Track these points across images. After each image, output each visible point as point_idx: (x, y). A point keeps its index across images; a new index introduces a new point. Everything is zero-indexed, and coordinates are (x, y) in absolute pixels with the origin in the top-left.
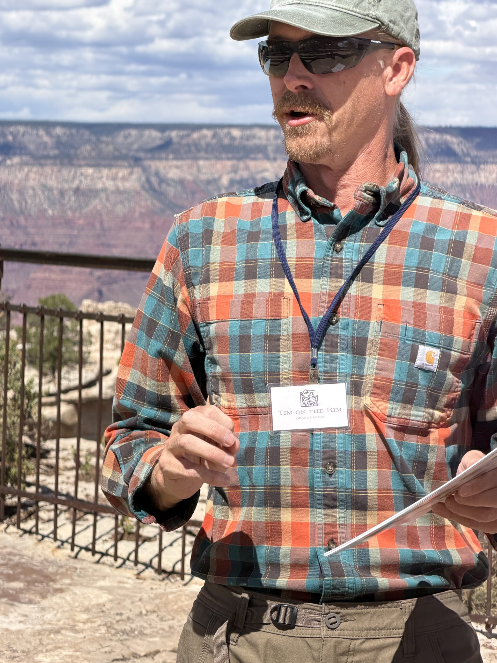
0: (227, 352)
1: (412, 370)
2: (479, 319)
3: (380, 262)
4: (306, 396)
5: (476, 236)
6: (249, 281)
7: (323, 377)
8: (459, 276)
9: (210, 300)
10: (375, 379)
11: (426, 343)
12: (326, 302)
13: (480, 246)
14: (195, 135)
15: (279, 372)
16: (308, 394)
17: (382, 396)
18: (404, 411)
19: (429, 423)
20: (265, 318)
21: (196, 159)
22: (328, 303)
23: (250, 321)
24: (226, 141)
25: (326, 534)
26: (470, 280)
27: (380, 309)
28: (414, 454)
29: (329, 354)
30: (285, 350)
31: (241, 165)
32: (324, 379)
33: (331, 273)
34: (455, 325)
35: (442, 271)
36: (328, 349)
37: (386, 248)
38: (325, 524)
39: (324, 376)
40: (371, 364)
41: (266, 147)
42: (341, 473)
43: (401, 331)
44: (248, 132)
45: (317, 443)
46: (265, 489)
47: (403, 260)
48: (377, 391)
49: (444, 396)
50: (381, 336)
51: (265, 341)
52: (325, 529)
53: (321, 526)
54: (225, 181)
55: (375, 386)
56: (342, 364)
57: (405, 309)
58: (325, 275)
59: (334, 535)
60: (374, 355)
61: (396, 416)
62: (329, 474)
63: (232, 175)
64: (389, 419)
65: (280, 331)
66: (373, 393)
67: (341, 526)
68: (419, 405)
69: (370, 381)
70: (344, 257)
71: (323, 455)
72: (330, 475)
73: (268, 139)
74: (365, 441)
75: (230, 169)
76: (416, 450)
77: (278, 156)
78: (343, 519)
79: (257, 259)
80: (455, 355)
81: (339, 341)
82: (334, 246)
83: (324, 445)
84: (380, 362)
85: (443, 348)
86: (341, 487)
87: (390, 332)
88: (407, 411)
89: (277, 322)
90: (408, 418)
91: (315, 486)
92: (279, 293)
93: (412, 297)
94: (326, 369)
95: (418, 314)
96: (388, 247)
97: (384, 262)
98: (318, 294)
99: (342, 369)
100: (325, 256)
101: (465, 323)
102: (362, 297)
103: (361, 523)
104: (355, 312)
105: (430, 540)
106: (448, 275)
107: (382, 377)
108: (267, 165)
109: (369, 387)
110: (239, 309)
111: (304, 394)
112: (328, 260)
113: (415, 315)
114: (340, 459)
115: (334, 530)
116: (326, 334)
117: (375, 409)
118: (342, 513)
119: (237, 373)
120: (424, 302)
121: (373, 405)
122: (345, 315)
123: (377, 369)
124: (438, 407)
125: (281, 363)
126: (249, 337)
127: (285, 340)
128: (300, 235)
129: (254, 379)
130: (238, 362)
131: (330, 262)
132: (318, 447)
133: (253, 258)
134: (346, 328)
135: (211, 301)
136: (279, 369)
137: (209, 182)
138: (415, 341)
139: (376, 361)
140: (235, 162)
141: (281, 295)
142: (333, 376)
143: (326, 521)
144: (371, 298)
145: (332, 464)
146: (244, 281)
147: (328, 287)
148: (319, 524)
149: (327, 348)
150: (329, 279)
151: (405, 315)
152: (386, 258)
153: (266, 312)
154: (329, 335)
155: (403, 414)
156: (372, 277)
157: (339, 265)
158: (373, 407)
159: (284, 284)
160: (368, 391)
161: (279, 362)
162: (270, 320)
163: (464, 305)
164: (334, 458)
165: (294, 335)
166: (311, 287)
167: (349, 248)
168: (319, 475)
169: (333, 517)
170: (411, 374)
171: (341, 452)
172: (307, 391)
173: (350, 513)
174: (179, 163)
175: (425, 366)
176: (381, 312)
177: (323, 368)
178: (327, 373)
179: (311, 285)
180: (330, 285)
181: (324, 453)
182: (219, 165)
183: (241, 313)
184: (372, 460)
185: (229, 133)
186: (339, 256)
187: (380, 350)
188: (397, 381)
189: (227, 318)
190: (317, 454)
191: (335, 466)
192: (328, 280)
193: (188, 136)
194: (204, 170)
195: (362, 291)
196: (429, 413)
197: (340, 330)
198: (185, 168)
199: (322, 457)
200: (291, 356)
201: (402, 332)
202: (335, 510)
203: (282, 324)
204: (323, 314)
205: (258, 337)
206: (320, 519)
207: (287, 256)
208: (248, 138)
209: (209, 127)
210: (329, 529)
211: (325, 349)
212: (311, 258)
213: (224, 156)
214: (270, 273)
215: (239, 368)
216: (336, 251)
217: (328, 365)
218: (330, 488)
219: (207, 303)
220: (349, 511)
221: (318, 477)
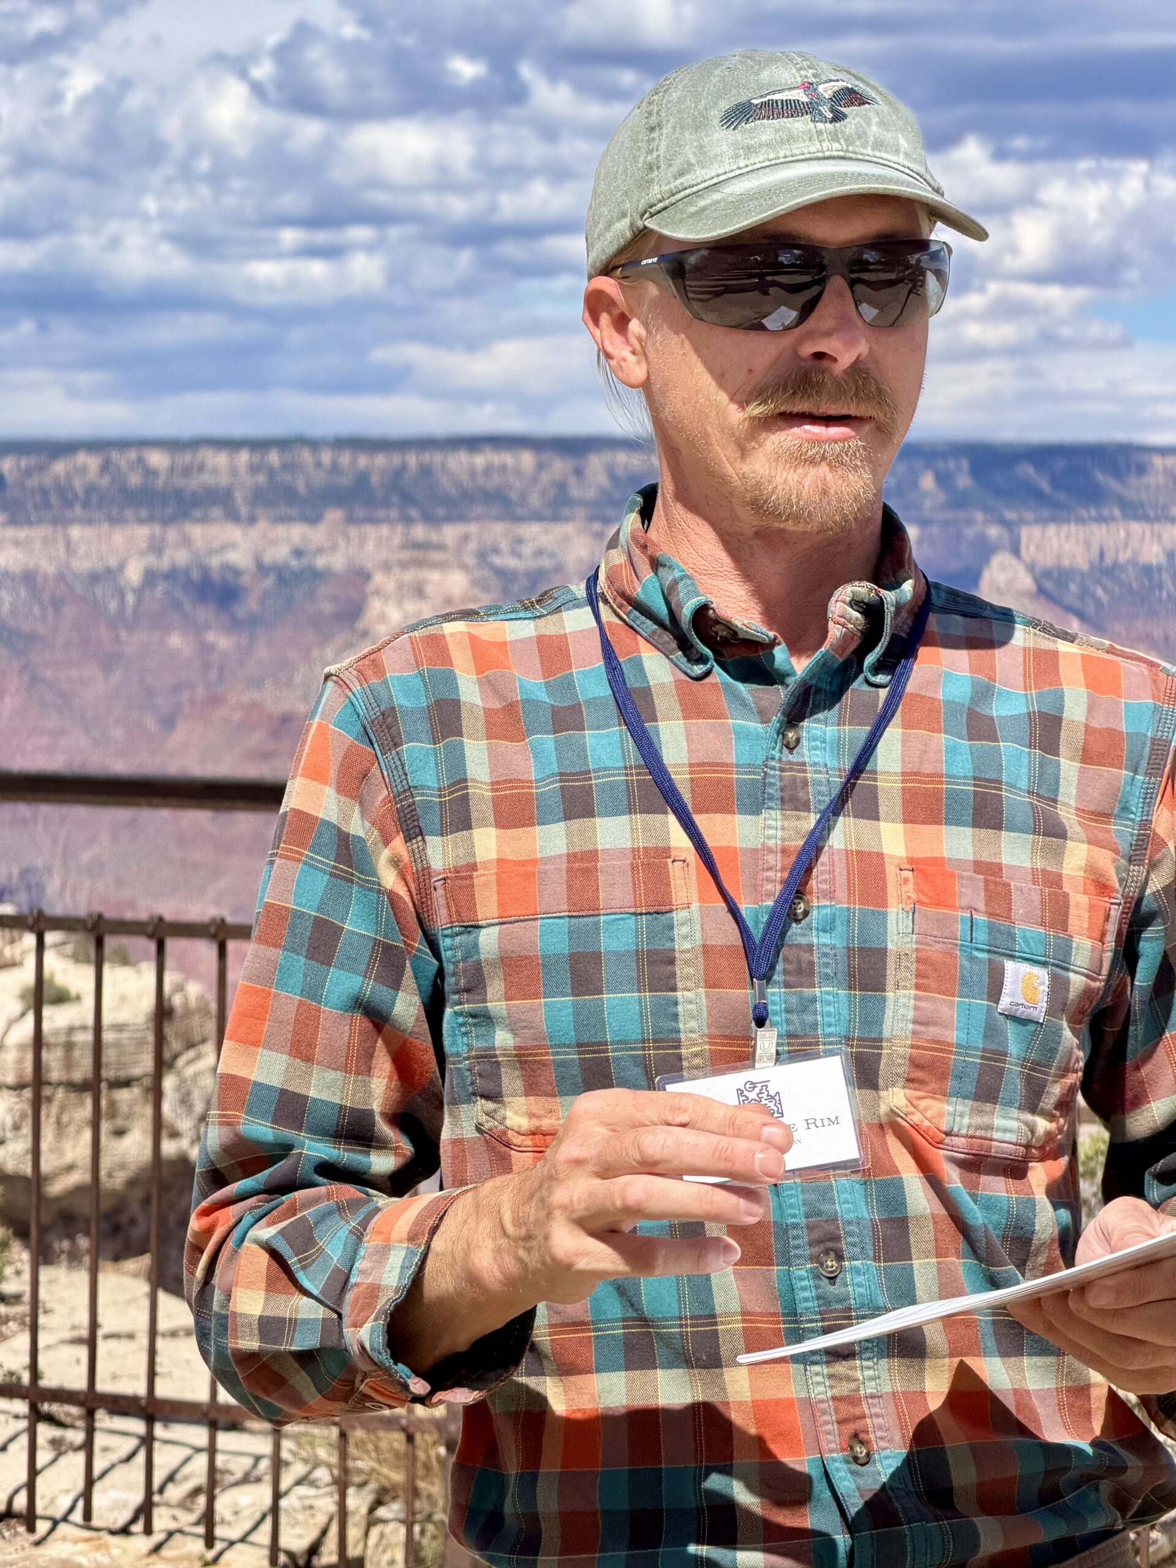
0: (536, 996)
1: (995, 1019)
2: (1115, 895)
3: (890, 770)
4: (752, 1095)
5: (1084, 700)
6: (576, 824)
7: (786, 1048)
8: (1060, 798)
9: (476, 870)
10: (912, 1047)
11: (1017, 954)
12: (778, 868)
13: (1095, 724)
14: (59, 468)
15: (679, 1040)
16: (757, 1090)
17: (933, 1086)
18: (978, 1120)
19: (1028, 1146)
20: (632, 910)
21: (61, 521)
22: (782, 870)
23: (596, 919)
24: (134, 480)
25: (839, 1422)
26: (1081, 807)
27: (906, 881)
28: (1004, 1221)
29: (795, 993)
30: (689, 984)
31: (172, 534)
32: (789, 1052)
33: (782, 800)
34: (1071, 911)
35: (1025, 787)
36: (792, 979)
37: (900, 737)
38: (834, 1398)
39: (789, 1044)
40: (902, 1011)
41: (229, 492)
42: (858, 1271)
43: (961, 929)
44: (187, 458)
45: (791, 1206)
46: (681, 1326)
47: (941, 763)
48: (919, 1074)
49: (1056, 1082)
50: (917, 943)
51: (638, 967)
52: (836, 1411)
53: (825, 1405)
54: (134, 573)
55: (915, 1064)
56: (829, 1014)
57: (962, 877)
58: (771, 804)
59: (858, 1425)
60: (905, 987)
61: (964, 1132)
62: (830, 1278)
63: (151, 560)
64: (948, 1140)
65: (673, 940)
66: (909, 1080)
67: (870, 1401)
68: (1009, 1104)
69: (901, 1050)
70: (807, 760)
71: (809, 1235)
72: (832, 1279)
73: (234, 472)
74: (903, 1193)
75: (144, 546)
76: (1008, 1212)
77: (260, 512)
78: (873, 1383)
79: (589, 772)
80: (1077, 981)
81: (816, 960)
82: (784, 736)
83: (807, 1209)
84: (923, 1004)
85: (1053, 965)
86: (862, 1306)
87: (936, 933)
88: (986, 1120)
89: (663, 918)
90: (989, 1135)
91: (799, 1311)
92: (657, 849)
93: (970, 850)
94: (791, 1028)
95: (992, 887)
96: (904, 734)
97: (899, 769)
98: (755, 850)
99: (830, 1025)
100: (767, 759)
101: (1092, 907)
102: (859, 853)
103: (912, 1389)
104: (849, 890)
105: (1060, 1421)
106: (1038, 795)
107: (927, 1041)
108: (233, 533)
109: (900, 1065)
110: (562, 890)
111: (745, 1093)
112: (773, 768)
113: (986, 890)
114: (849, 1239)
115: (857, 1412)
116: (783, 945)
117: (916, 1118)
118: (869, 1368)
119: (568, 1046)
120: (998, 861)
121: (912, 1109)
122: (824, 897)
123: (915, 1022)
124: (1042, 1109)
125: (681, 1018)
126: (596, 957)
127: (687, 963)
128: (692, 709)
129: (615, 1059)
130: (571, 1018)
131: (777, 773)
132: (794, 1216)
133: (577, 769)
134: (828, 927)
135: (479, 872)
136: (678, 1031)
137: (94, 578)
138: (995, 952)
139: (912, 1002)
140: (157, 529)
141: (664, 852)
142: (811, 1044)
143: (836, 1392)
144: (880, 856)
145: (832, 1254)
146: (562, 824)
147: (779, 833)
148: (822, 1401)
149: (788, 978)
150: (777, 814)
151: (964, 890)
152: (903, 761)
153: (635, 894)
154: (790, 946)
155: (979, 1128)
156: (877, 805)
157: (798, 780)
158: (912, 1113)
159: (668, 827)
160: (898, 1075)
161: (675, 1017)
162: (646, 914)
163: (1083, 863)
164: (837, 1238)
165: (706, 949)
166: (734, 834)
167: (815, 739)
168: (805, 1283)
169: (850, 1379)
170: (991, 1031)
171: (850, 1223)
172: (754, 1085)
173: (886, 1367)
174: (22, 533)
175: (1021, 1009)
176: (910, 886)
177: (785, 1026)
178: (796, 1037)
179: (734, 828)
180: (783, 828)
181: (810, 1228)
182: (118, 537)
183: (569, 899)
184: (921, 1237)
185: (140, 461)
186: (794, 758)
187: (918, 976)
188: (964, 1048)
189: (532, 912)
190: (795, 1232)
191: (840, 1258)
192: (779, 817)
193: (42, 468)
194: (82, 549)
195: (858, 839)
196: (1027, 1124)
197: (814, 932)
198: (38, 545)
199: (806, 1239)
200: (704, 1001)
201: (963, 930)
202: (851, 1363)
203: (675, 923)
204: (772, 898)
205: (619, 955)
206: (821, 1389)
207: (666, 761)
208: (187, 472)
209: (94, 446)
210: (846, 1410)
211: (785, 981)
212: (727, 765)
213: (129, 513)
214: (629, 802)
215: (573, 1033)
216: (787, 747)
217: (794, 1017)
218: (836, 1311)
219: (471, 877)
220: (884, 1362)
221: (804, 1289)
